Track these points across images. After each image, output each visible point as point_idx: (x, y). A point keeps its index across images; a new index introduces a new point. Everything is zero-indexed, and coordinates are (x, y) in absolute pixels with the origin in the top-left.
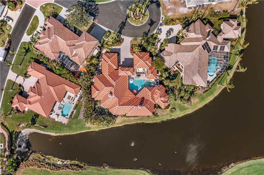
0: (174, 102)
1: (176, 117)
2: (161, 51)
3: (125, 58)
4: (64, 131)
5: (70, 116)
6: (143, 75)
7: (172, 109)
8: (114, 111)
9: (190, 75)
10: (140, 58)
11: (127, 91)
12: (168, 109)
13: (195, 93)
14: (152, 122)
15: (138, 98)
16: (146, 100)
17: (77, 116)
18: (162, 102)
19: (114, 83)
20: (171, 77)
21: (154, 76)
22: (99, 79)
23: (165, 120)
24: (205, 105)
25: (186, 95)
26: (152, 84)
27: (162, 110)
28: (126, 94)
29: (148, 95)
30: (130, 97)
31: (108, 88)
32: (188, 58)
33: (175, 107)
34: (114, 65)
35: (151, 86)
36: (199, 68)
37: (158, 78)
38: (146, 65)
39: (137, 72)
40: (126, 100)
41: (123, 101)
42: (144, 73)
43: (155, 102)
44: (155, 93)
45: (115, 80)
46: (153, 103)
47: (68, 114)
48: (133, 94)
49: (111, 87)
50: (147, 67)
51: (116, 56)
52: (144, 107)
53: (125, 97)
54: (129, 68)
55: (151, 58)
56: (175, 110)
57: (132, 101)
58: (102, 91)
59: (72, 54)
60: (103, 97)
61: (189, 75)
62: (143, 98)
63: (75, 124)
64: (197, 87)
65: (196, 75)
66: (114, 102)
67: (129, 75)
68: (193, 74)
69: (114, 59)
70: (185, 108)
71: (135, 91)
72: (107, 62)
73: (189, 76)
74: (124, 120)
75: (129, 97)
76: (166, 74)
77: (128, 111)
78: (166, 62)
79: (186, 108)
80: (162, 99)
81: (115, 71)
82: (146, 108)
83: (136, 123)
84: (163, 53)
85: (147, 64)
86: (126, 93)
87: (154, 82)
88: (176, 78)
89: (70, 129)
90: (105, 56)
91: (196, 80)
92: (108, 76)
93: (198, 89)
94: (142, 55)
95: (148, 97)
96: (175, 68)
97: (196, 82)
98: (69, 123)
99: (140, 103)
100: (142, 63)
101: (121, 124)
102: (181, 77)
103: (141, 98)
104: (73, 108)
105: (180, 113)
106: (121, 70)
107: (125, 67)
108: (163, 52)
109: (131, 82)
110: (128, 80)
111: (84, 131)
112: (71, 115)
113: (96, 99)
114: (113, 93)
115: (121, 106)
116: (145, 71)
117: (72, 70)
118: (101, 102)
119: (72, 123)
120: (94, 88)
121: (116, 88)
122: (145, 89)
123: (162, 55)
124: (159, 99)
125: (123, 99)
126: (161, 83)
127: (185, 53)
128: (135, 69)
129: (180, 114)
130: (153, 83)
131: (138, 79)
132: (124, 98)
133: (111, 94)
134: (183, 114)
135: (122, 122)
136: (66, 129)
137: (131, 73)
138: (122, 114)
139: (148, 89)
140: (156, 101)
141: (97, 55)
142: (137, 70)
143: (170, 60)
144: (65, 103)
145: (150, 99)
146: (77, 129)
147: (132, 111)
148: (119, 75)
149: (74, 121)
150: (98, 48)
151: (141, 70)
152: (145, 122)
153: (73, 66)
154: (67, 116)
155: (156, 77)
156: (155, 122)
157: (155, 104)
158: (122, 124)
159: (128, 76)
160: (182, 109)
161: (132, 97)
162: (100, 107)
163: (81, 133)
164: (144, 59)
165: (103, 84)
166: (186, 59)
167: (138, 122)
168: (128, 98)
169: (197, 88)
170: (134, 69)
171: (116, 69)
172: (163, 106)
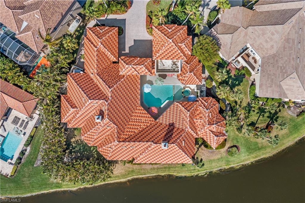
0: (235, 133)
1: (238, 164)
2: (210, 25)
3: (134, 40)
4: (5, 190)
5: (17, 159)
6: (172, 76)
7: (231, 149)
8: (108, 152)
9: (276, 77)
10: (168, 37)
11: (137, 109)
12: (222, 149)
13: (280, 115)
14: (188, 174)
15: (161, 124)
16: (177, 130)
17: (33, 160)
18: (211, 134)
19: (108, 92)
20: (230, 81)
21: (196, 78)
22: (76, 82)
23: (216, 171)
24: (300, 140)
25: (261, 120)
26: (192, 96)
27: (210, 150)
28: (135, 116)
29: (183, 118)
30: (144, 122)
31: (95, 101)
32: (271, 39)
33: (237, 145)
34: (109, 53)
35: (188, 100)
36: (298, 62)
37: (203, 83)
38: (179, 52)
39: (159, 68)
40: (135, 129)
41: (127, 131)
42: (174, 71)
43: (197, 133)
44: (198, 114)
45: (111, 86)
46: (192, 135)
47: (14, 155)
48: (150, 116)
49: (102, 101)
50: (181, 56)
51: (114, 34)
52: (174, 146)
53: (132, 121)
54: (143, 59)
55: (191, 37)
56: (237, 151)
57: (147, 131)
58: (82, 110)
59: (19, 28)
60: (85, 123)
61: (273, 77)
62: (172, 125)
63: (29, 177)
64: (285, 102)
65: (291, 76)
66: (107, 133)
67: (142, 74)
68: (284, 75)
69: (110, 38)
70: (258, 147)
71: (155, 110)
72: (94, 45)
73: (272, 79)
74: (131, 170)
75: (141, 122)
76: (222, 72)
77: (139, 154)
78: (221, 47)
79: (260, 145)
80: (214, 128)
81: (112, 65)
82: (178, 148)
83: (156, 176)
84: (217, 29)
85: (182, 52)
86: (136, 113)
87: (196, 90)
88: (241, 84)
89: (17, 187)
90: (92, 33)
91: (287, 87)
92: (96, 75)
93: (286, 106)
94: (171, 30)
95: (182, 123)
96: (239, 62)
97: (286, 92)
98: (16, 173)
99: (165, 135)
100: (172, 49)
101: (124, 178)
102: (250, 83)
103: (167, 126)
104: (24, 143)
105: (247, 157)
106: (125, 62)
107: (134, 57)
108: (216, 26)
109: (147, 89)
110: (139, 86)
111: (48, 191)
112: (20, 159)
113: (70, 126)
114: (106, 113)
115: (123, 141)
116: (178, 67)
117: (20, 62)
118: (82, 132)
119: (22, 173)
120: (67, 101)
121: (111, 102)
122: (177, 105)
123: (215, 33)
124: (206, 128)
125: (128, 128)
126: (210, 93)
127: (267, 26)
128: (156, 60)
129: (246, 160)
130: (193, 92)
131: (161, 85)
132: (131, 125)
133: (101, 117)
134: (254, 158)
135: (127, 173)
136: (10, 187)
137: (147, 71)
138: (125, 159)
139: (183, 106)
140: (199, 133)
141: (77, 33)
142: (159, 65)
143: (231, 44)
144: (7, 133)
145: (186, 127)
146: (33, 187)
147: (148, 153)
148: (121, 73)
149: (26, 169)
150: (78, 17)
151: (168, 64)
152: (175, 174)
153: (22, 54)
154: (12, 159)
155: (200, 81)
156: (196, 174)
157: (196, 139)
158: (126, 178)
159: (141, 76)
160: (253, 149)
161: (148, 123)
162: (82, 142)
163: (42, 193)
164: (175, 39)
165: (85, 93)
166: (267, 41)
167: (160, 174)
168: (138, 125)
169: (284, 106)
170: (153, 62)
171: (114, 62)
172: (215, 144)
